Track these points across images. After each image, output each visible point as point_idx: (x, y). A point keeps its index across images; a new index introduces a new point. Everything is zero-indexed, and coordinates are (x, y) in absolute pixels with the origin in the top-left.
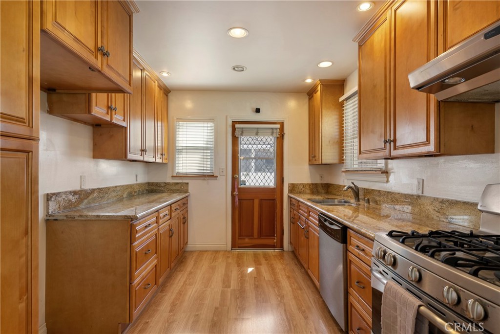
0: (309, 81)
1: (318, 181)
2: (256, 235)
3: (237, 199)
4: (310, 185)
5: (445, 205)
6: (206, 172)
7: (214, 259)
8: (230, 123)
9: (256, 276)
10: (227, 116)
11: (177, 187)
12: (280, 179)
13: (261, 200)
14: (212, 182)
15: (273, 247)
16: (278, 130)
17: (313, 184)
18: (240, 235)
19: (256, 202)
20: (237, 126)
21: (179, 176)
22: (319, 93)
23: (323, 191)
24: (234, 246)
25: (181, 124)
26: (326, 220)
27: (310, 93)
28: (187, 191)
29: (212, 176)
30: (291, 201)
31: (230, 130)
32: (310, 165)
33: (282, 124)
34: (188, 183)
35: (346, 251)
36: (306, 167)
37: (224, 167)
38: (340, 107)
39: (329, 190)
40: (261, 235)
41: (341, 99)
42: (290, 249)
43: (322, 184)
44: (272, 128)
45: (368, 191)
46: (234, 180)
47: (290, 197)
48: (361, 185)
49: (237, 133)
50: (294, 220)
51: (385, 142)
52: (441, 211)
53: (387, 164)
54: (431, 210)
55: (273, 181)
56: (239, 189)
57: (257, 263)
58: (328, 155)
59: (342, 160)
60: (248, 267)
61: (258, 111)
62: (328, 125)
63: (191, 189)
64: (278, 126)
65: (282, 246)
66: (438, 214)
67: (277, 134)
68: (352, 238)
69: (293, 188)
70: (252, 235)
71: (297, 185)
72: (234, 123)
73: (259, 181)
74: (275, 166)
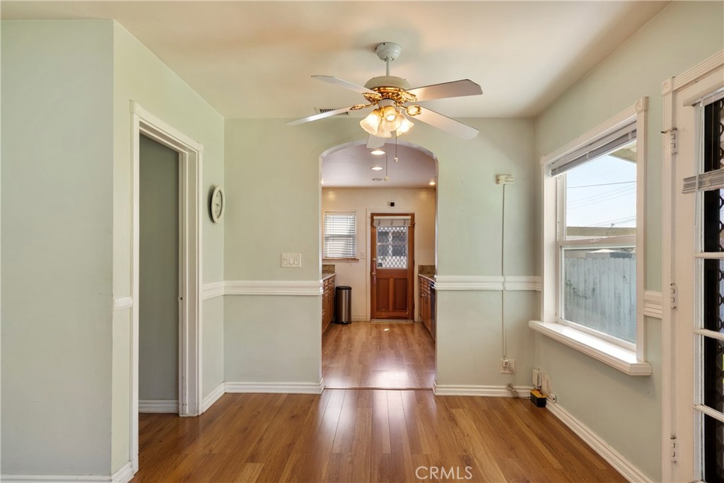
2: (391, 308)
3: (375, 278)
6: (349, 256)
8: (369, 215)
9: (391, 334)
10: (366, 210)
11: (326, 268)
12: (412, 262)
13: (396, 279)
14: (354, 264)
15: (406, 318)
16: (410, 221)
18: (378, 309)
19: (391, 281)
20: (375, 217)
21: (327, 259)
24: (372, 318)
25: (329, 216)
28: (333, 272)
29: (355, 259)
30: (420, 280)
31: (369, 220)
33: (413, 215)
34: (334, 265)
37: (364, 251)
40: (395, 309)
42: (420, 321)
44: (405, 220)
46: (372, 262)
47: (419, 277)
49: (375, 224)
50: (421, 296)
55: (405, 263)
56: (377, 270)
57: (391, 326)
60: (384, 328)
61: (392, 204)
63: (337, 270)
64: (409, 217)
65: (413, 318)
67: (409, 224)
69: (422, 269)
70: (388, 308)
71: (426, 266)
72: (373, 215)
73: (394, 263)
74: (407, 252)
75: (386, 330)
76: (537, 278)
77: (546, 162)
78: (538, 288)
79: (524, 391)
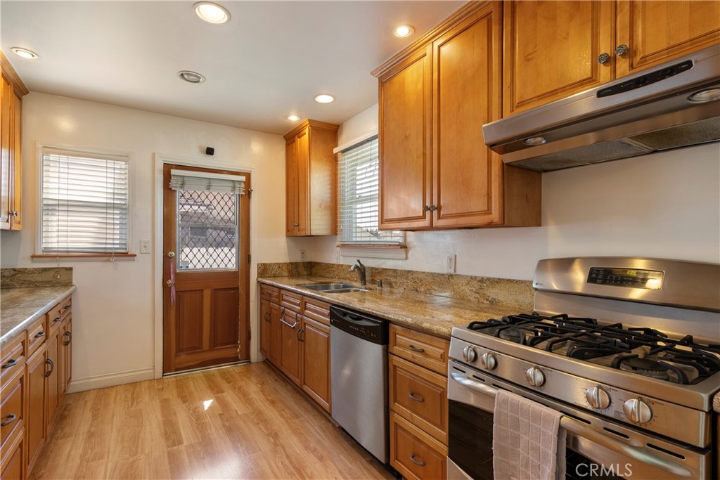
0: (294, 118)
1: (298, 258)
2: (206, 345)
3: (173, 292)
4: (287, 264)
5: (485, 285)
6: (111, 248)
7: (133, 399)
8: (160, 166)
9: (221, 412)
10: (154, 155)
11: (45, 277)
12: (246, 258)
13: (215, 289)
14: (123, 265)
15: (235, 359)
16: (243, 185)
17: (292, 264)
18: (179, 350)
19: (207, 294)
20: (173, 172)
21: (49, 255)
22: (306, 137)
23: (305, 273)
24: (167, 368)
25: (53, 157)
26: (345, 314)
27: (290, 137)
28: (68, 284)
29: (126, 254)
30: (262, 288)
31: (160, 178)
32: (287, 236)
33: (248, 176)
34: (71, 269)
35: (387, 355)
36: (283, 240)
37: (149, 238)
38: (334, 161)
39: (314, 271)
40: (214, 344)
41: (336, 150)
42: (261, 359)
43: (303, 263)
44: (233, 181)
45: (377, 271)
46: (168, 261)
47: (260, 284)
48: (368, 263)
49: (174, 184)
50: (268, 318)
51: (425, 209)
52: (480, 291)
53: (405, 237)
54: (467, 290)
55: (234, 260)
56: (176, 275)
57: (215, 390)
58: (318, 223)
60: (202, 399)
61: (210, 151)
62: (318, 184)
63: (77, 279)
64: (243, 178)
65: (248, 357)
66: (476, 295)
67: (240, 190)
68: (397, 336)
69: (264, 270)
70: (200, 346)
71: (270, 265)
72: (168, 168)
73: (219, 261)
74: (236, 238)
75: (207, 404)
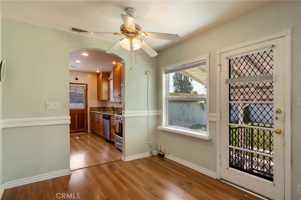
0: (98, 71)
1: (101, 106)
2: (76, 128)
4: (98, 107)
9: (80, 139)
12: (86, 106)
13: (78, 114)
15: (84, 131)
16: (85, 87)
17: (99, 107)
19: (76, 115)
22: (101, 76)
23: (103, 110)
26: (105, 116)
27: (98, 74)
30: (91, 114)
32: (98, 100)
33: (87, 85)
36: (96, 101)
38: (108, 81)
39: (105, 109)
40: (78, 127)
41: (109, 79)
42: (91, 132)
43: (102, 107)
44: (83, 86)
45: (117, 108)
47: (90, 112)
48: (115, 106)
50: (92, 121)
51: (119, 95)
53: (121, 101)
55: (83, 106)
58: (104, 97)
59: (109, 99)
60: (77, 137)
61: (77, 79)
62: (104, 87)
64: (85, 85)
65: (87, 131)
67: (85, 88)
68: (111, 118)
69: (91, 109)
70: (75, 128)
71: (93, 107)
73: (79, 106)
74: (84, 101)
76: (160, 111)
77: (163, 69)
78: (160, 114)
79: (155, 153)
